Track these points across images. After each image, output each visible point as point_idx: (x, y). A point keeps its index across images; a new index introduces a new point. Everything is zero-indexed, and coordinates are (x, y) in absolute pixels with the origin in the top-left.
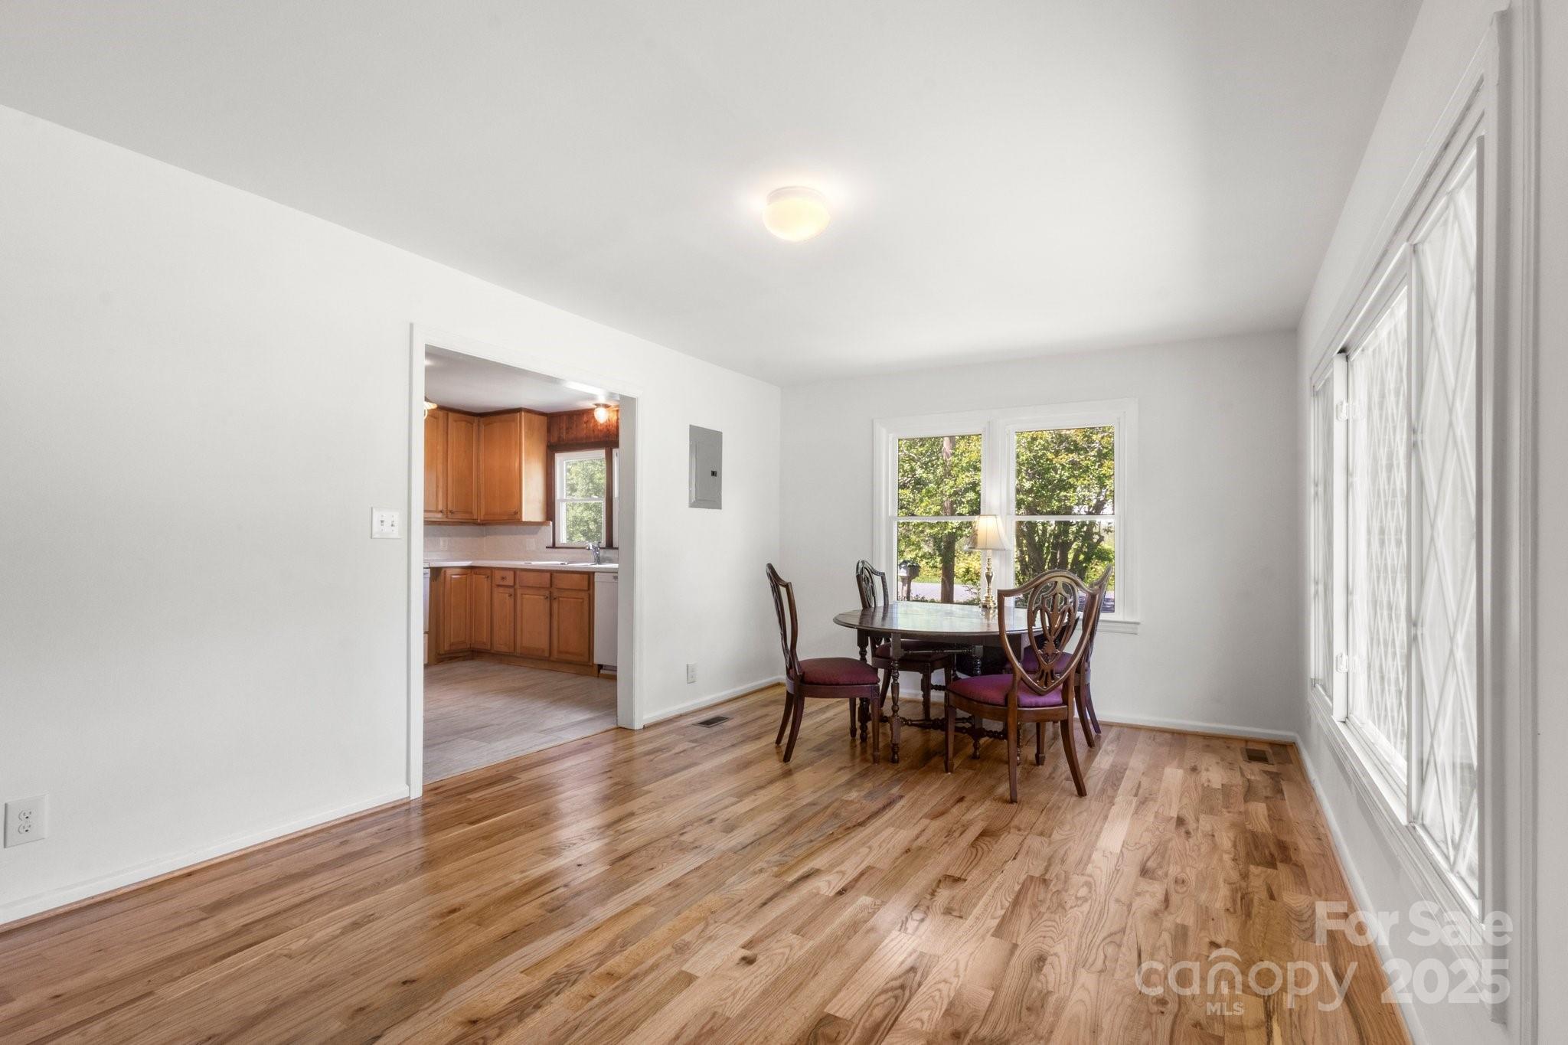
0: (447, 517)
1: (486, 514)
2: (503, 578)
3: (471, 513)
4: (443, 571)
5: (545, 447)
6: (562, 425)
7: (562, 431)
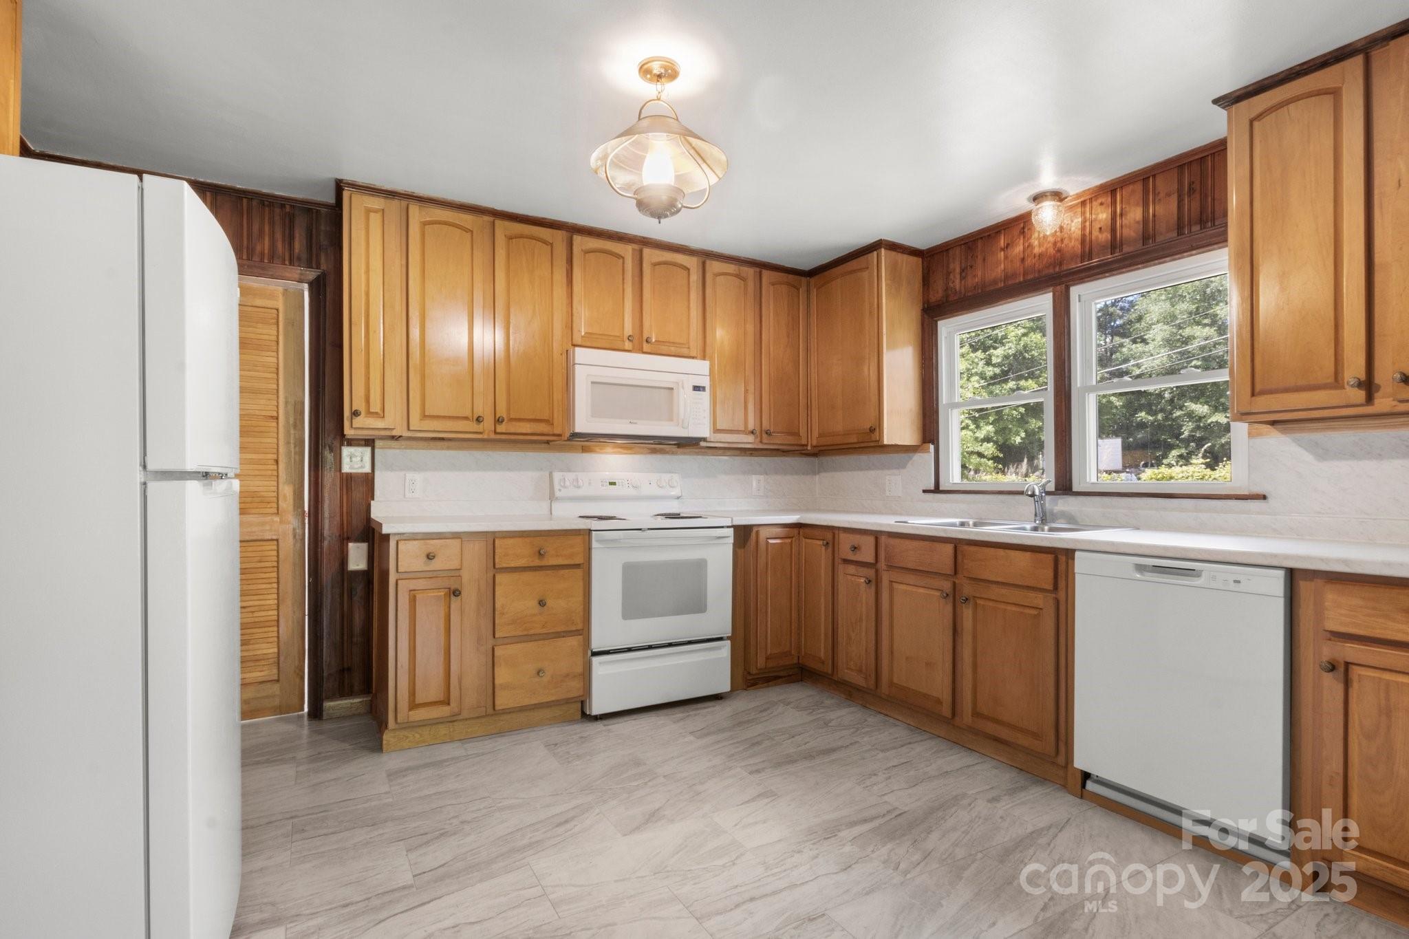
0: (761, 442)
1: (821, 435)
2: (855, 549)
3: (797, 434)
4: (755, 530)
5: (919, 313)
6: (951, 266)
7: (952, 276)
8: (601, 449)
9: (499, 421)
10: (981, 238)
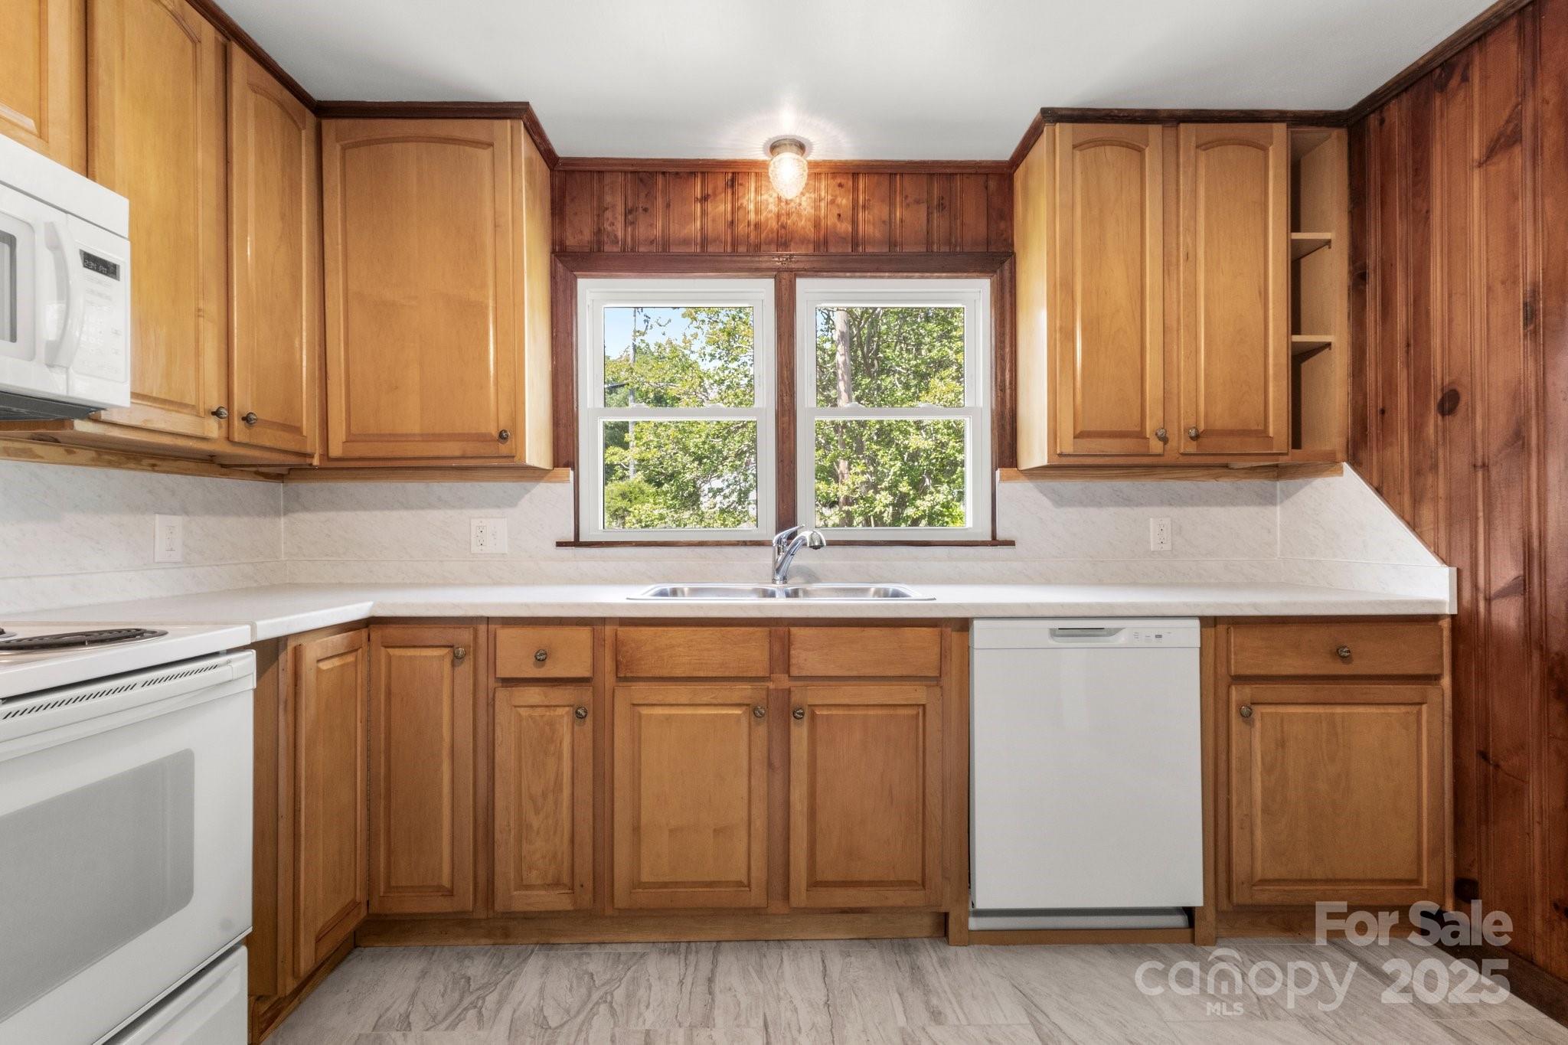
0: (228, 438)
2: (538, 655)
3: (298, 431)
4: (291, 644)
5: (549, 258)
6: (608, 199)
7: (608, 214)
10: (664, 173)
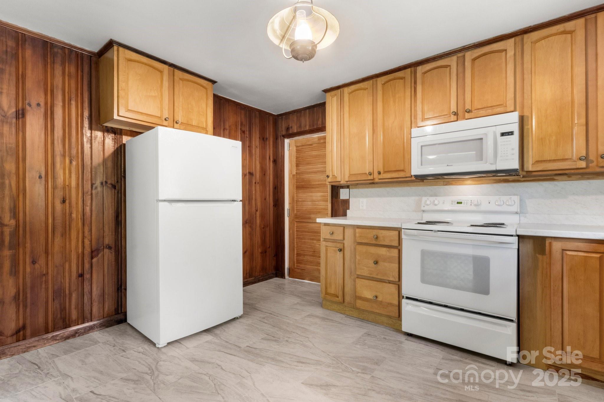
4: (547, 242)
8: (456, 183)
9: (379, 173)
